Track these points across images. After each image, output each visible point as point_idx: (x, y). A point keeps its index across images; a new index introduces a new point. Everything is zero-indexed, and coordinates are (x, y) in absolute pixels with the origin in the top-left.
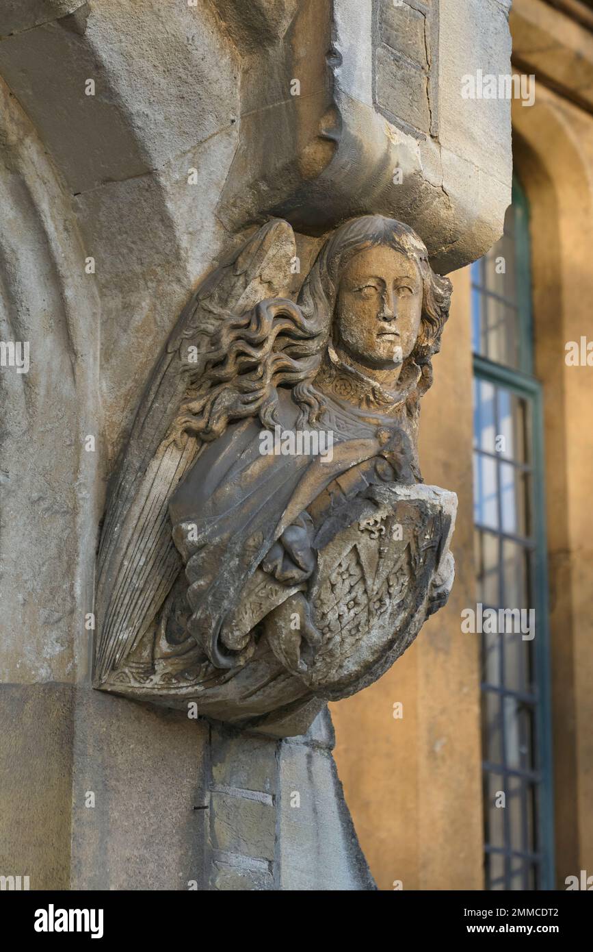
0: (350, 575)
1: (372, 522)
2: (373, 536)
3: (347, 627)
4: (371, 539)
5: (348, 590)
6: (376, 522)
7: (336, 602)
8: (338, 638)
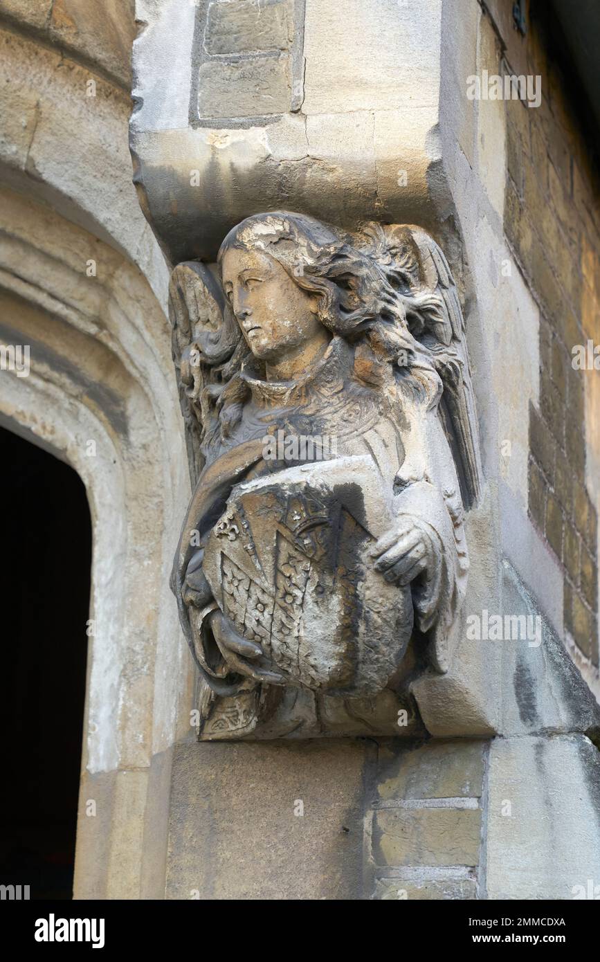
0: (240, 581)
1: (222, 527)
2: (230, 538)
3: (273, 629)
4: (231, 541)
5: (247, 595)
6: (225, 524)
7: (244, 610)
8: (275, 643)
